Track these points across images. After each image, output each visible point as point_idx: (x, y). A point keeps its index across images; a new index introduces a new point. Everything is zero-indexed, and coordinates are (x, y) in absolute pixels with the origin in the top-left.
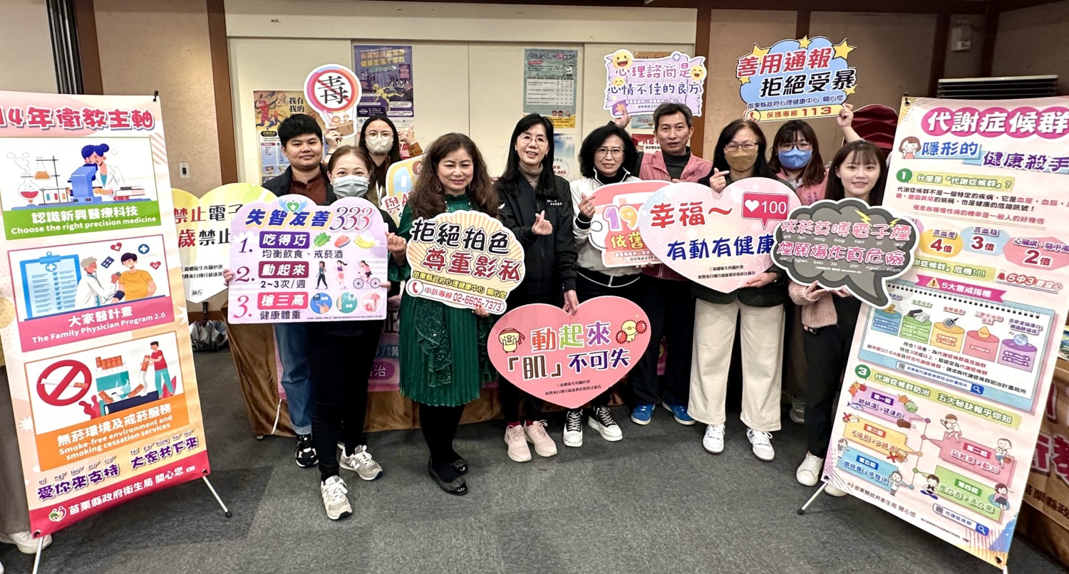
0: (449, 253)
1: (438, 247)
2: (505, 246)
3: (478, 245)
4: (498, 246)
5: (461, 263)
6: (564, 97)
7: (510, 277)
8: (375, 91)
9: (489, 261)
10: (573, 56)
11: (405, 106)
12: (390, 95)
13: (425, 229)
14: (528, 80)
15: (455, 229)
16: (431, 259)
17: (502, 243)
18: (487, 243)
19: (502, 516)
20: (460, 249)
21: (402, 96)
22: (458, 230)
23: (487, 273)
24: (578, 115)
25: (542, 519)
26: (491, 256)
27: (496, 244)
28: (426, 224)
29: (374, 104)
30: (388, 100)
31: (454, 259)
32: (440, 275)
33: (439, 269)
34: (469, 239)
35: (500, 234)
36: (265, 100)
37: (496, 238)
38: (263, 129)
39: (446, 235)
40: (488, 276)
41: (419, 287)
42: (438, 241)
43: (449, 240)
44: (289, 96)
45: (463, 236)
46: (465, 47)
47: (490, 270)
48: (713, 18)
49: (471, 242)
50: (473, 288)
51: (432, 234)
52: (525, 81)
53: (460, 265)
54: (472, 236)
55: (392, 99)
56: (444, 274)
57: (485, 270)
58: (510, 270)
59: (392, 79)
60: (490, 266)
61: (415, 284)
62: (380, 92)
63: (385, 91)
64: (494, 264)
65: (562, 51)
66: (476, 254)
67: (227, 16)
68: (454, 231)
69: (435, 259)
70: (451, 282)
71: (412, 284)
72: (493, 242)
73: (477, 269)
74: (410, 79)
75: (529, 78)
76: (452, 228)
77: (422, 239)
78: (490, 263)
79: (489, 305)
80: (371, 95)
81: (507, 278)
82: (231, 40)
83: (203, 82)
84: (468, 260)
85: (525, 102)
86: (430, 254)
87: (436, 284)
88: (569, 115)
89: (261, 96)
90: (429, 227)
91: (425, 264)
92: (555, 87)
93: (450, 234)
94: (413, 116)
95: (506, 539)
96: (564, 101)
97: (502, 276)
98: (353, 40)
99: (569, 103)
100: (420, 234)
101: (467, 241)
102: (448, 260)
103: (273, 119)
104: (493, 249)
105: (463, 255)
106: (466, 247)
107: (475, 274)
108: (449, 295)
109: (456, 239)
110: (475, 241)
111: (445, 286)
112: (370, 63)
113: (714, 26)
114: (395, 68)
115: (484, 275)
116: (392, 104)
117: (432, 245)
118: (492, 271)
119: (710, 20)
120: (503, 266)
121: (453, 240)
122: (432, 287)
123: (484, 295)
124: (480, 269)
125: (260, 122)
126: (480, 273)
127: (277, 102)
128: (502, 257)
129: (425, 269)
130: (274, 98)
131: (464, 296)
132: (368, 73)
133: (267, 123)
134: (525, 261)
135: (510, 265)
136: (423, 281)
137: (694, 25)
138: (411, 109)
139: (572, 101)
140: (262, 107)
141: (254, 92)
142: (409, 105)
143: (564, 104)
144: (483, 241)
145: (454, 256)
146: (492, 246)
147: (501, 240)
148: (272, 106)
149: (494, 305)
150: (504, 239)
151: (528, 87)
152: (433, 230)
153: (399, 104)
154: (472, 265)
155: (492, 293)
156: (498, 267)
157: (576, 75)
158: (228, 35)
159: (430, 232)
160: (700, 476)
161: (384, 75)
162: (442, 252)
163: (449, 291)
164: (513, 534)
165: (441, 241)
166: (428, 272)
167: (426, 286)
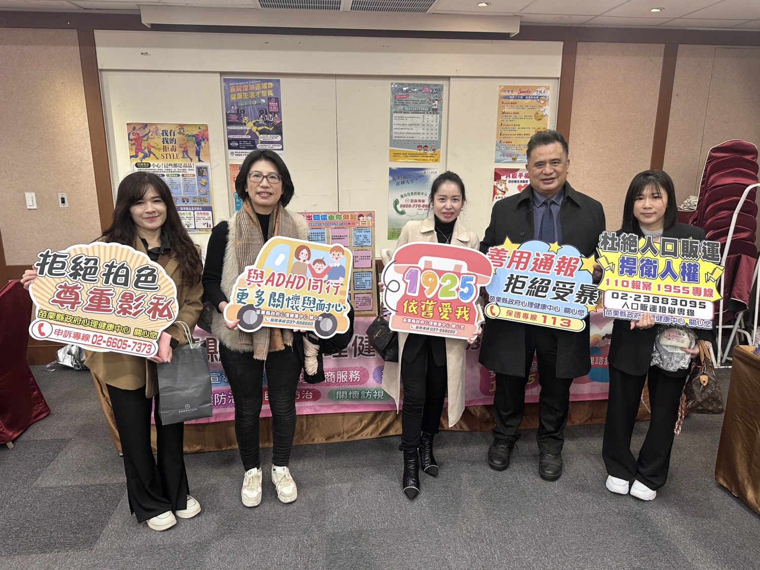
0: (85, 289)
1: (70, 282)
2: (153, 281)
3: (121, 280)
4: (146, 281)
5: (100, 300)
6: (430, 132)
7: (161, 315)
8: (245, 124)
9: (135, 298)
10: (439, 90)
11: (274, 140)
12: (260, 128)
13: (54, 261)
14: (395, 115)
15: (93, 262)
16: (62, 296)
17: (150, 278)
18: (133, 277)
19: (333, 534)
20: (99, 285)
21: (271, 129)
22: (95, 263)
23: (133, 311)
24: (442, 150)
25: (371, 538)
26: (138, 293)
27: (143, 279)
28: (55, 256)
29: (244, 137)
30: (257, 133)
31: (92, 295)
32: (74, 314)
33: (72, 307)
34: (109, 273)
35: (147, 268)
36: (138, 132)
37: (143, 273)
38: (138, 160)
39: (81, 269)
40: (135, 314)
41: (46, 329)
42: (71, 275)
43: (85, 274)
44: (161, 129)
45: (102, 269)
46: (332, 81)
47: (136, 307)
48: (579, 51)
49: (112, 277)
50: (116, 328)
51: (63, 268)
52: (392, 116)
53: (99, 302)
54: (114, 270)
55: (261, 132)
56: (79, 312)
57: (130, 308)
58: (160, 307)
59: (261, 112)
60: (137, 303)
61: (41, 325)
62: (250, 126)
63: (254, 124)
64: (141, 301)
65: (428, 85)
66: (119, 290)
67: (98, 49)
68: (91, 264)
69: (68, 296)
70: (88, 323)
71: (37, 325)
72: (139, 276)
73: (121, 306)
74: (279, 112)
75: (395, 112)
76: (88, 261)
77: (50, 272)
78: (137, 300)
79: (137, 347)
80: (241, 128)
81: (157, 316)
82: (104, 73)
83: (77, 114)
84: (110, 297)
85: (391, 136)
86: (60, 290)
87: (69, 325)
88: (434, 150)
89: (134, 129)
90: (58, 259)
91: (54, 301)
92: (419, 121)
93: (86, 268)
94: (282, 149)
95: (332, 557)
96: (430, 136)
97: (151, 315)
98: (222, 73)
99: (434, 137)
100: (47, 267)
101: (107, 275)
102: (85, 297)
103: (146, 151)
104: (140, 284)
105: (102, 291)
106: (107, 282)
107: (119, 313)
108: (86, 337)
109: (94, 273)
110: (117, 275)
111: (81, 327)
112: (240, 96)
113: (580, 60)
114: (264, 101)
115: (130, 313)
116: (262, 138)
117: (63, 280)
118: (139, 308)
119: (575, 53)
120: (151, 303)
121: (90, 274)
122: (64, 329)
123: (131, 335)
124: (124, 306)
125: (134, 154)
126: (124, 311)
127: (150, 134)
128: (151, 294)
129: (56, 308)
130: (147, 130)
131: (106, 338)
132: (237, 106)
133: (141, 155)
134: (177, 298)
135: (160, 302)
136: (52, 321)
137: (559, 59)
138: (281, 142)
139: (437, 136)
140: (135, 139)
141: (127, 124)
142: (279, 138)
143: (429, 139)
144: (127, 276)
145: (91, 292)
146: (138, 281)
147: (149, 274)
148: (145, 138)
149: (143, 347)
150: (152, 272)
151: (395, 122)
152: (64, 264)
153: (269, 138)
154: (115, 303)
155: (140, 334)
156: (146, 304)
157: (441, 110)
158: (99, 68)
159: (61, 264)
160: (529, 500)
161: (253, 108)
162: (76, 287)
163: (86, 333)
164: (340, 552)
165: (75, 275)
166: (59, 311)
167: (55, 327)
